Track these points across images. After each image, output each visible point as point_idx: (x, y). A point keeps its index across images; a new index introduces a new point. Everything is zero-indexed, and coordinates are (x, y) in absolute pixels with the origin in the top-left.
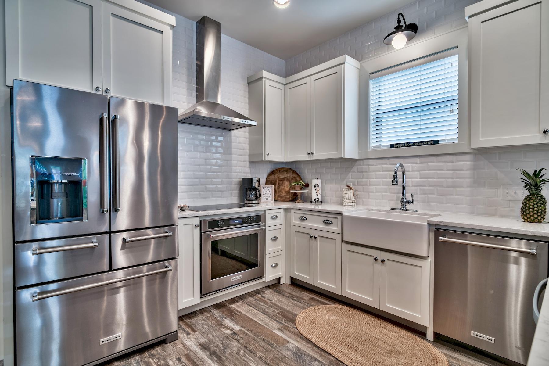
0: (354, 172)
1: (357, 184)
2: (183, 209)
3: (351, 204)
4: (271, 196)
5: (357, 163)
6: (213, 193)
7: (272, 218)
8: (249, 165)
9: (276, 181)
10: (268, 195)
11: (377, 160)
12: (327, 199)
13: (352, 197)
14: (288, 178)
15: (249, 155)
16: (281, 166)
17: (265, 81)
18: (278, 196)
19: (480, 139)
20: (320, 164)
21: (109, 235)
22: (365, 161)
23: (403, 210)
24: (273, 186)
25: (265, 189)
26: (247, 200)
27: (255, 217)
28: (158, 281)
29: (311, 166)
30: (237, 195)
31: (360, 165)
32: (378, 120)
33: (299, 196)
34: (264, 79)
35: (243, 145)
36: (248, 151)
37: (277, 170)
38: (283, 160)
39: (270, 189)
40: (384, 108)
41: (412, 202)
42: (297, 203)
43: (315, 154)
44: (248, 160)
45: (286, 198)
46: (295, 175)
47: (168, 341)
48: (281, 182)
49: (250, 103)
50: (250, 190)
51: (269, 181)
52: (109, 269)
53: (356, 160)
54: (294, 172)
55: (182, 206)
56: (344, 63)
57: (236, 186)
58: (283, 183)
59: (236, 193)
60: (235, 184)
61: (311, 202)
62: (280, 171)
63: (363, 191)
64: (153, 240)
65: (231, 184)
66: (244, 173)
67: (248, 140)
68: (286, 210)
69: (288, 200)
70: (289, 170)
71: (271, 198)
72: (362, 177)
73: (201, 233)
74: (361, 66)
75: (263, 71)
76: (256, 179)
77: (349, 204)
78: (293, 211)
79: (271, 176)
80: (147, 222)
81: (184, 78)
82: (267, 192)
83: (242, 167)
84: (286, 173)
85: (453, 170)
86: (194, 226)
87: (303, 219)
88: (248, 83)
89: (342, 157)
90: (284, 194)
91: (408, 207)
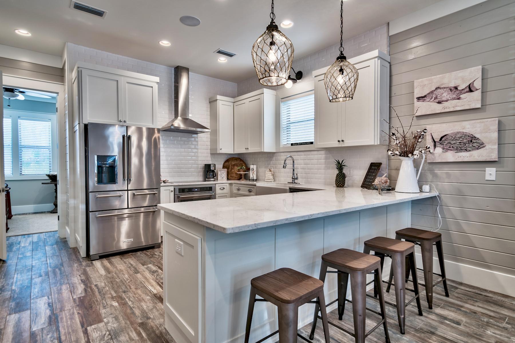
0: (274, 161)
1: (275, 168)
2: (165, 182)
3: (269, 180)
4: (225, 176)
5: (275, 154)
6: (186, 173)
7: (220, 189)
8: (211, 156)
9: (229, 166)
10: (223, 176)
11: (285, 153)
12: (260, 178)
13: (270, 176)
14: (237, 164)
15: (210, 149)
16: (232, 156)
17: (219, 101)
18: (231, 176)
19: (318, 144)
20: (256, 155)
21: (127, 191)
22: (279, 153)
23: (293, 183)
24: (226, 169)
25: (221, 171)
26: (207, 178)
27: (208, 188)
28: (151, 216)
29: (256, 156)
30: (202, 175)
31: (276, 156)
32: (288, 128)
33: (243, 176)
34: (218, 101)
35: (206, 143)
36: (209, 147)
37: (230, 159)
38: (233, 153)
39: (224, 171)
40: (292, 120)
41: (297, 179)
42: (241, 181)
43: (249, 149)
44: (209, 152)
45: (235, 178)
46: (241, 162)
47: (155, 247)
48: (233, 167)
49: (211, 115)
50: (210, 172)
51: (225, 166)
52: (127, 208)
53: (274, 153)
54: (241, 160)
55: (164, 180)
56: (263, 93)
57: (201, 169)
58: (234, 168)
59: (201, 174)
60: (200, 168)
61: (250, 180)
62: (232, 159)
63: (278, 173)
64: (148, 196)
65: (198, 168)
66: (207, 161)
67: (209, 139)
68: (231, 184)
69: (237, 179)
70: (238, 159)
71: (225, 177)
72: (277, 164)
73: (175, 195)
74: (277, 93)
75: (217, 96)
76: (213, 165)
77: (268, 180)
78: (234, 185)
79: (226, 163)
80: (145, 186)
81: (167, 103)
82: (222, 174)
83: (205, 157)
84: (236, 161)
85: (317, 159)
86: (171, 191)
87: (239, 190)
88: (210, 102)
89: (263, 151)
90: (234, 175)
91: (296, 181)
